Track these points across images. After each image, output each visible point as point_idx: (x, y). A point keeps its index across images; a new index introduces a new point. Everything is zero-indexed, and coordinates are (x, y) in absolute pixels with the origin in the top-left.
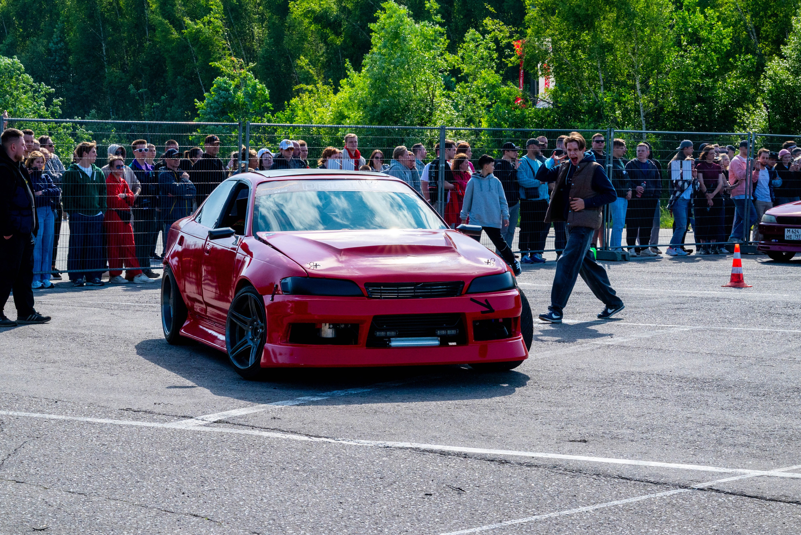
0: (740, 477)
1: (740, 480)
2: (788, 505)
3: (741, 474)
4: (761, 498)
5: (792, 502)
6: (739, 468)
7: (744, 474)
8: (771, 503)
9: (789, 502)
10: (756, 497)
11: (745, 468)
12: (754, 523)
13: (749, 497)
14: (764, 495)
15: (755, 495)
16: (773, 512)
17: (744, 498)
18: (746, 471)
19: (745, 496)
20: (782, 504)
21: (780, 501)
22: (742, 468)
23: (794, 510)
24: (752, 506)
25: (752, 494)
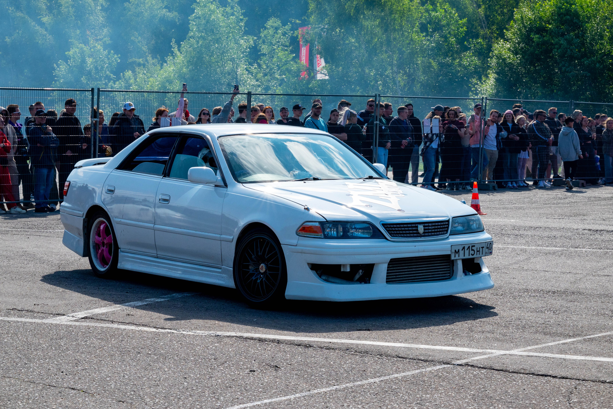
0: (489, 355)
1: (489, 358)
2: (526, 376)
3: (489, 353)
4: (506, 371)
5: (529, 374)
6: (487, 349)
7: (492, 353)
8: (513, 374)
9: (527, 374)
10: (502, 370)
11: (492, 349)
12: (501, 390)
13: (496, 370)
14: (508, 369)
15: (501, 369)
16: (515, 381)
17: (493, 371)
18: (493, 351)
19: (494, 369)
20: (521, 375)
21: (520, 373)
22: (490, 349)
23: (531, 379)
24: (499, 377)
25: (498, 368)
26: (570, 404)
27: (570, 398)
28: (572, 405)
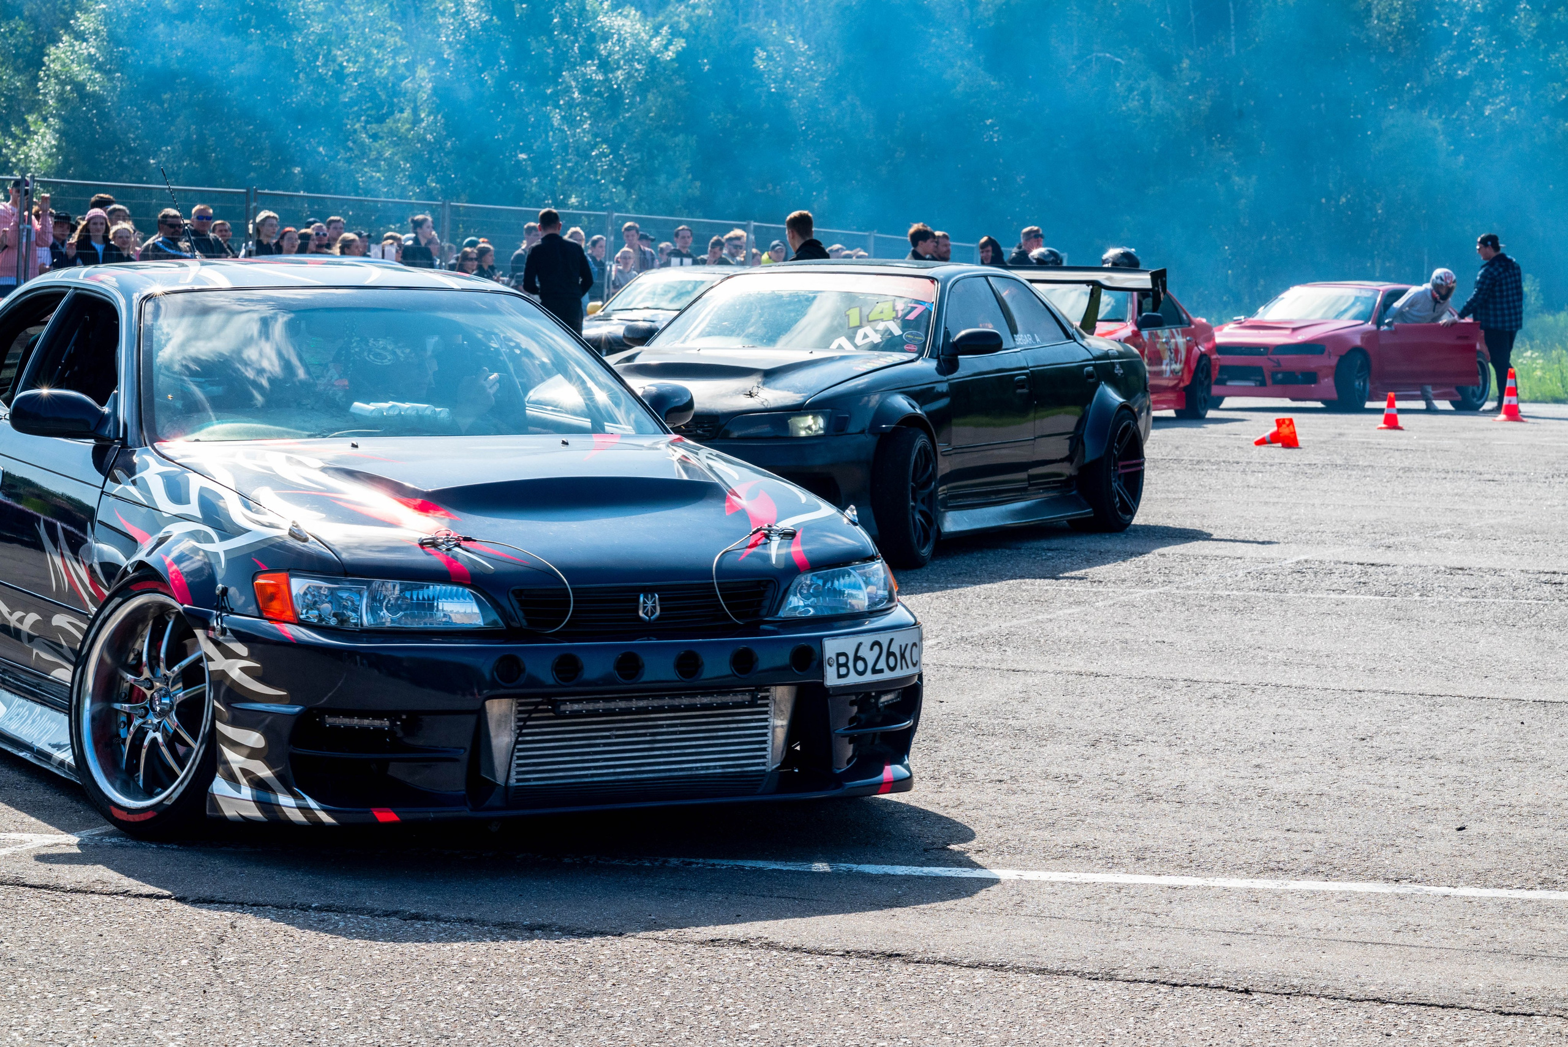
0: (13, 849)
1: (14, 855)
2: (109, 899)
3: (15, 843)
4: (55, 888)
5: (116, 894)
6: (10, 831)
7: (21, 842)
8: (74, 896)
9: (110, 894)
10: (46, 887)
11: (23, 831)
12: (41, 938)
13: (31, 886)
14: (62, 883)
15: (44, 883)
16: (78, 914)
17: (21, 889)
18: (26, 836)
19: (25, 885)
20: (96, 897)
21: (92, 892)
22: (17, 830)
23: (120, 908)
24: (38, 904)
25: (37, 881)
26: (216, 968)
27: (216, 954)
28: (220, 971)
